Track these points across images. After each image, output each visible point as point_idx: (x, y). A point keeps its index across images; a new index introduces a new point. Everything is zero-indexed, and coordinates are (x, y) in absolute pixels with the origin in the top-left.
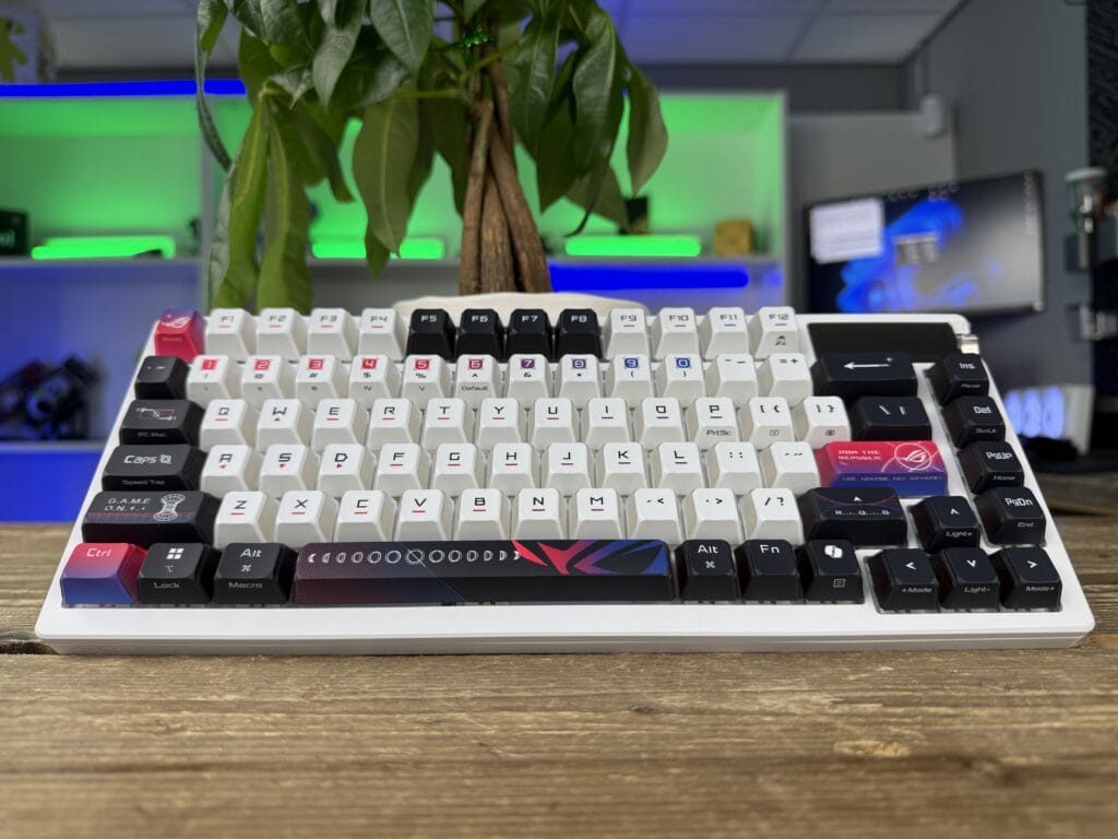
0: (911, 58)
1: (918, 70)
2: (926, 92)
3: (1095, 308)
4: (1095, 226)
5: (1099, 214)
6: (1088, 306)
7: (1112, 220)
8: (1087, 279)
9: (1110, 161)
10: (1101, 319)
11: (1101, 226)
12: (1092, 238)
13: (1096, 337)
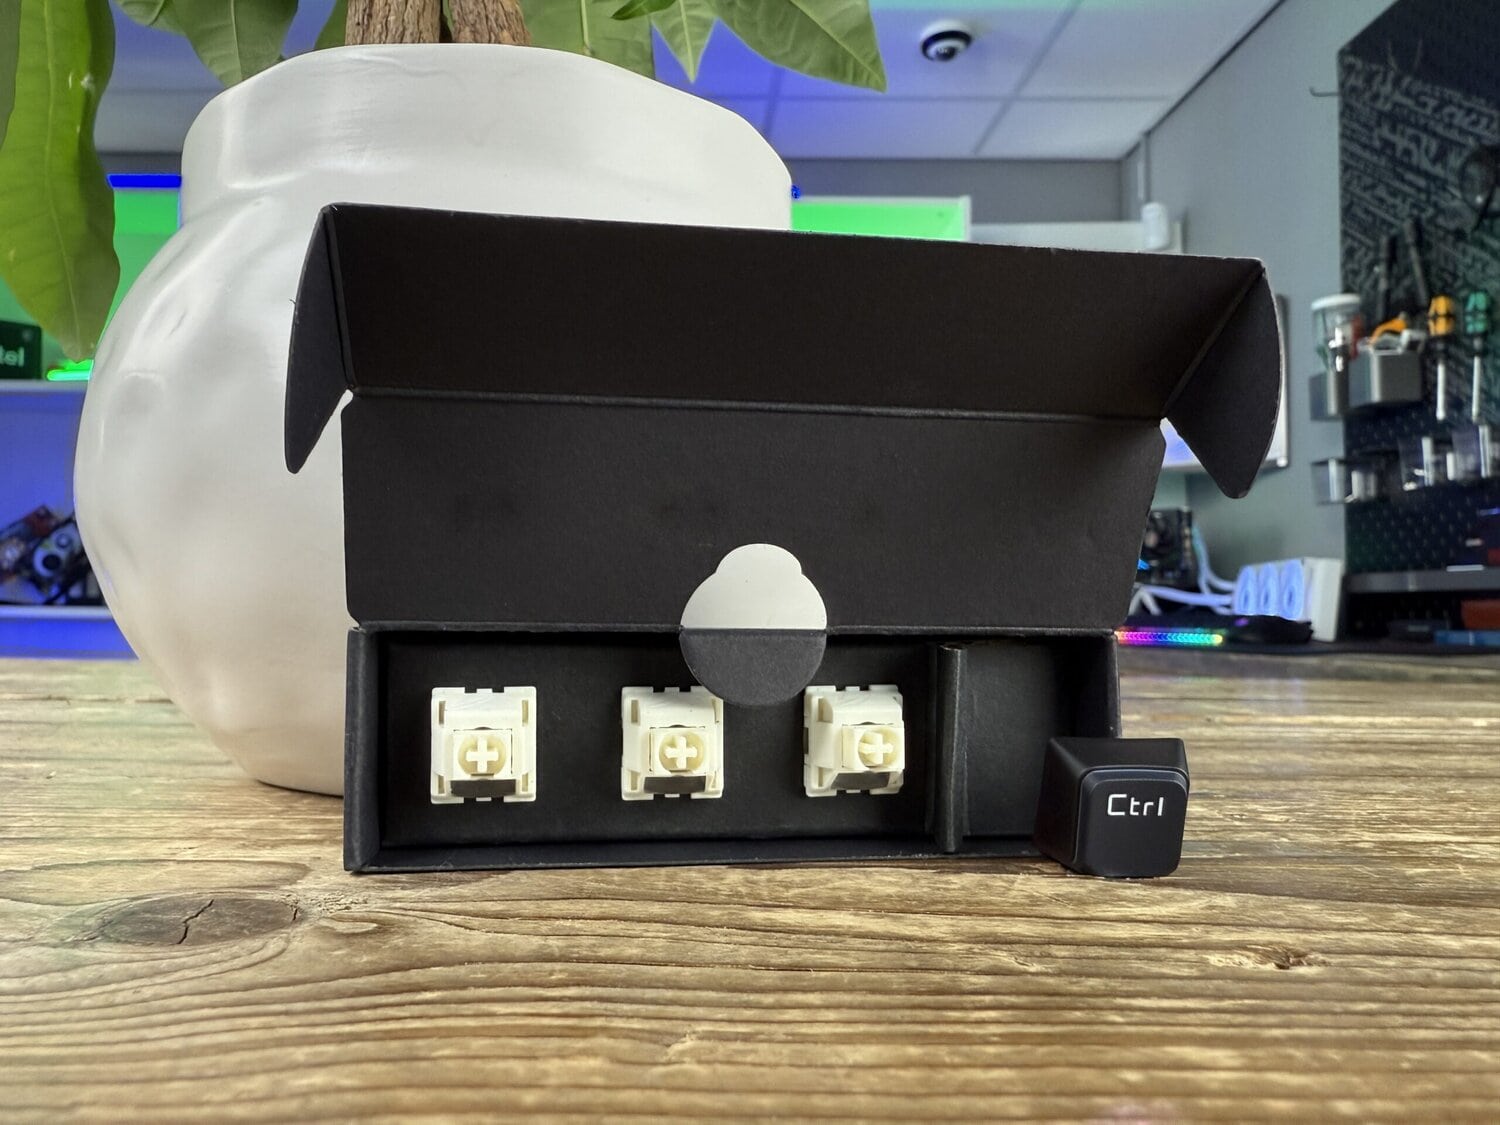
0: (1132, 152)
1: (1139, 169)
2: (1149, 198)
3: (1349, 464)
4: (1346, 364)
5: (1351, 350)
6: (1340, 462)
7: (1366, 358)
8: (1339, 428)
9: (1367, 285)
10: (1356, 477)
11: (1353, 365)
12: (1343, 379)
13: (1350, 499)
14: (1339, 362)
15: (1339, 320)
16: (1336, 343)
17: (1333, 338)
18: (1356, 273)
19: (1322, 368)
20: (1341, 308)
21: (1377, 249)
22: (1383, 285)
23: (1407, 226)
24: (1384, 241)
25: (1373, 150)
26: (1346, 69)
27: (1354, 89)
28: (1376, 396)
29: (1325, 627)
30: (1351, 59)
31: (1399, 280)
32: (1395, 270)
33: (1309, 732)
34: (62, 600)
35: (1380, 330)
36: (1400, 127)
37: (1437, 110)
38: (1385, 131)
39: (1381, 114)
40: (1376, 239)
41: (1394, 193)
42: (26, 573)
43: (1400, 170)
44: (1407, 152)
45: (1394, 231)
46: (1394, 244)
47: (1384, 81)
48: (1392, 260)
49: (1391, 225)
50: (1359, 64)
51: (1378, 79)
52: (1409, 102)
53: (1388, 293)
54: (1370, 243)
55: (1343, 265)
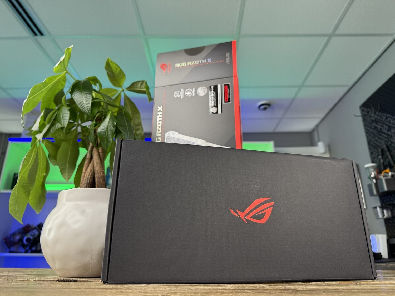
0: (313, 130)
1: (316, 134)
2: (319, 141)
3: (382, 208)
4: (376, 181)
5: (377, 177)
6: (380, 207)
7: (381, 179)
8: (378, 198)
9: (378, 161)
10: (385, 211)
11: (378, 181)
12: (376, 185)
13: (385, 217)
14: (374, 181)
15: (372, 170)
16: (373, 175)
17: (371, 174)
18: (374, 158)
19: (370, 182)
20: (372, 167)
21: (378, 152)
22: (382, 161)
23: (385, 146)
24: (380, 150)
25: (372, 129)
26: (362, 111)
27: (365, 115)
28: (386, 189)
29: (385, 254)
30: (362, 108)
31: (385, 160)
32: (384, 157)
33: (387, 286)
34: (30, 251)
35: (383, 172)
36: (378, 123)
37: (386, 119)
38: (374, 124)
39: (373, 121)
40: (377, 149)
41: (380, 139)
42: (21, 243)
43: (380, 133)
44: (381, 129)
45: (382, 148)
46: (382, 151)
47: (372, 113)
48: (383, 155)
49: (381, 146)
50: (365, 109)
51: (370, 113)
52: (379, 117)
53: (383, 163)
54: (376, 151)
55: (371, 156)
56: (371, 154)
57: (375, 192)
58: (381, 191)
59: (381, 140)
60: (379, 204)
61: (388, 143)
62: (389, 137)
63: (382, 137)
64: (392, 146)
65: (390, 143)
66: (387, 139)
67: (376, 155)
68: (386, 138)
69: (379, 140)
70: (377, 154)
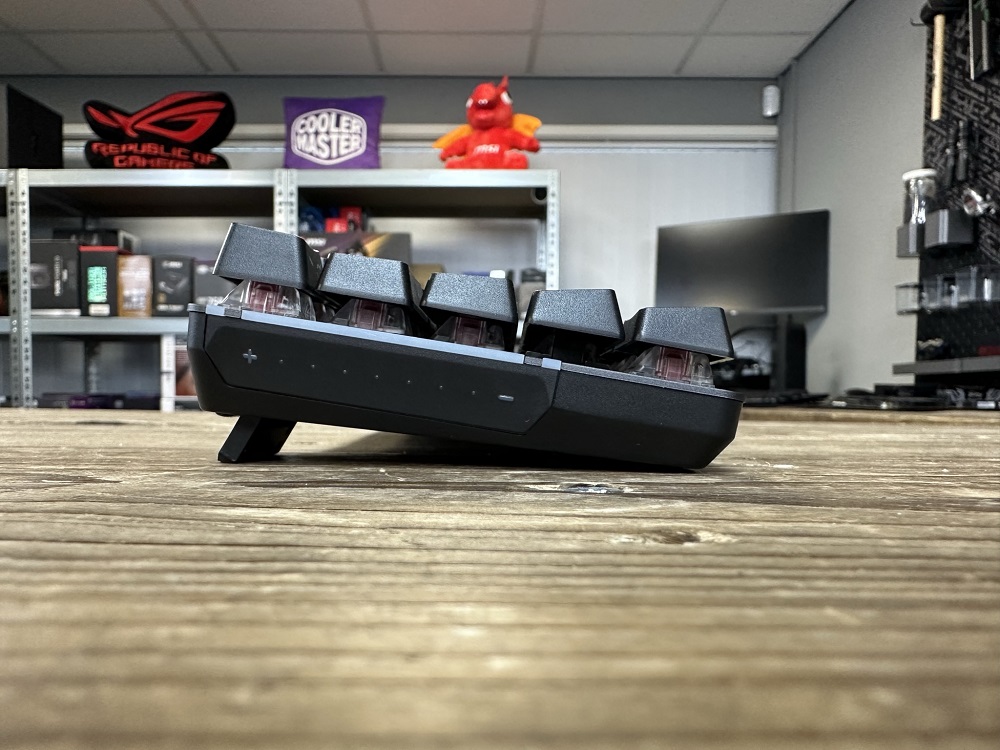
3: (922, 287)
6: (915, 286)
8: (916, 263)
9: (941, 162)
12: (921, 229)
18: (933, 154)
21: (948, 137)
22: (951, 163)
24: (952, 131)
28: (943, 240)
39: (957, 40)
40: (948, 130)
41: (963, 97)
54: (944, 133)
55: (925, 149)
56: (929, 141)
57: (913, 248)
58: (929, 243)
59: (965, 103)
60: (915, 279)
61: (981, 109)
62: (990, 93)
63: (971, 93)
64: (992, 120)
65: (987, 109)
66: (983, 99)
67: (940, 146)
68: (980, 94)
69: (960, 102)
70: (944, 142)
